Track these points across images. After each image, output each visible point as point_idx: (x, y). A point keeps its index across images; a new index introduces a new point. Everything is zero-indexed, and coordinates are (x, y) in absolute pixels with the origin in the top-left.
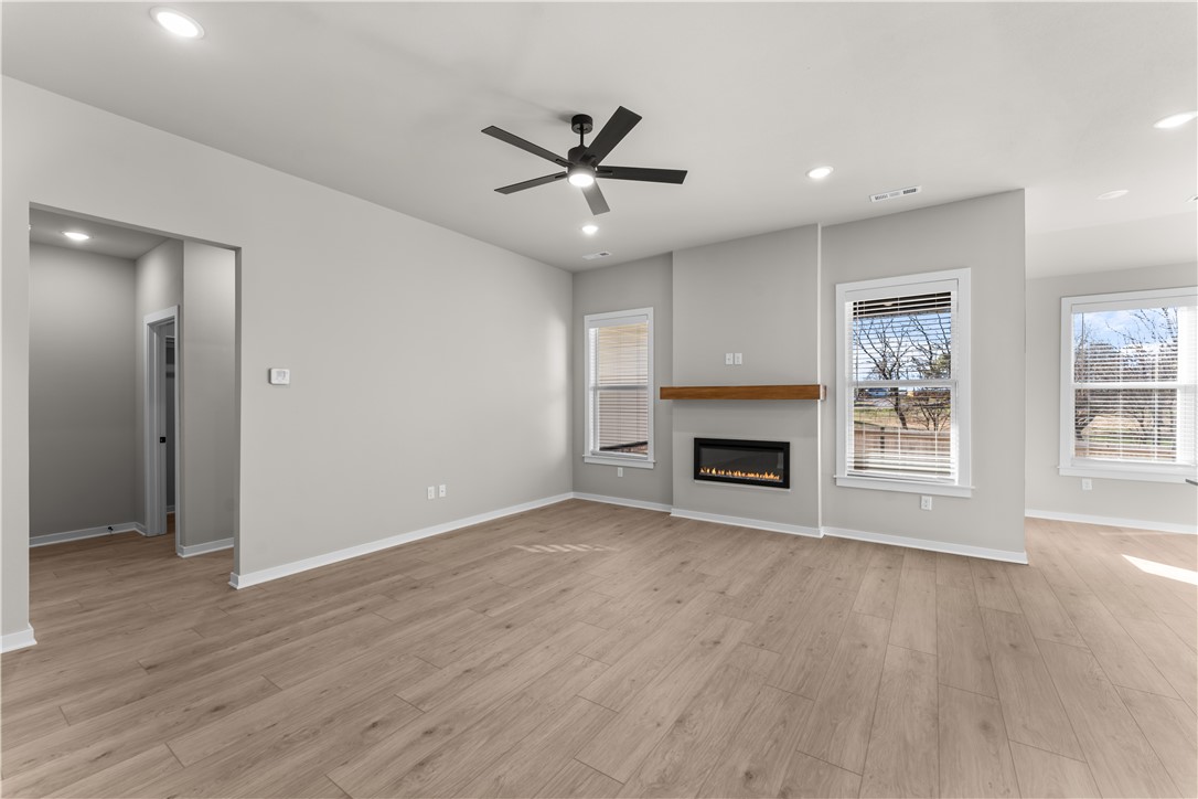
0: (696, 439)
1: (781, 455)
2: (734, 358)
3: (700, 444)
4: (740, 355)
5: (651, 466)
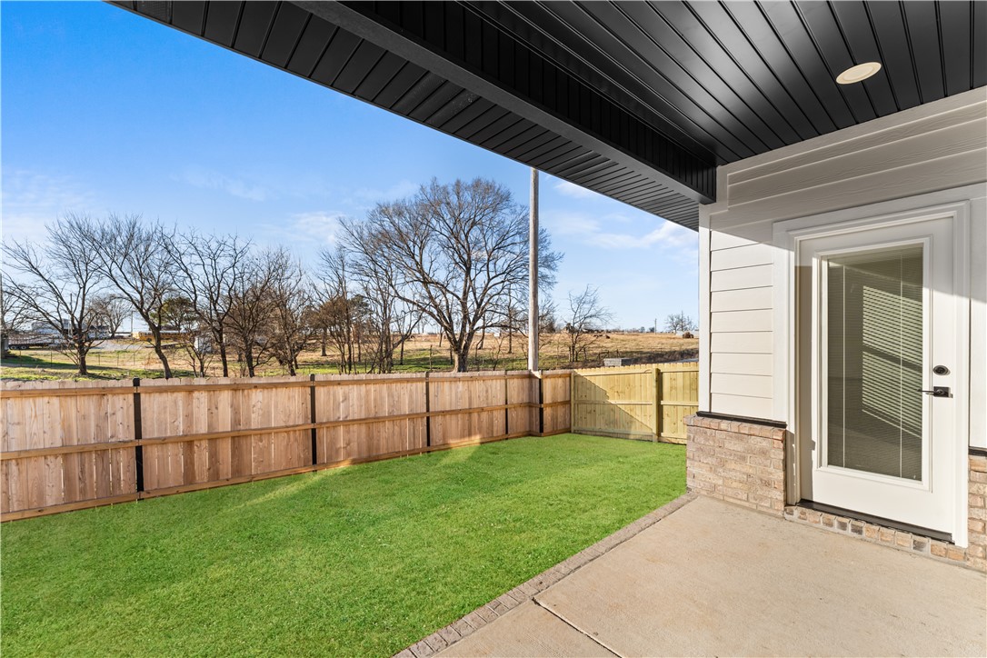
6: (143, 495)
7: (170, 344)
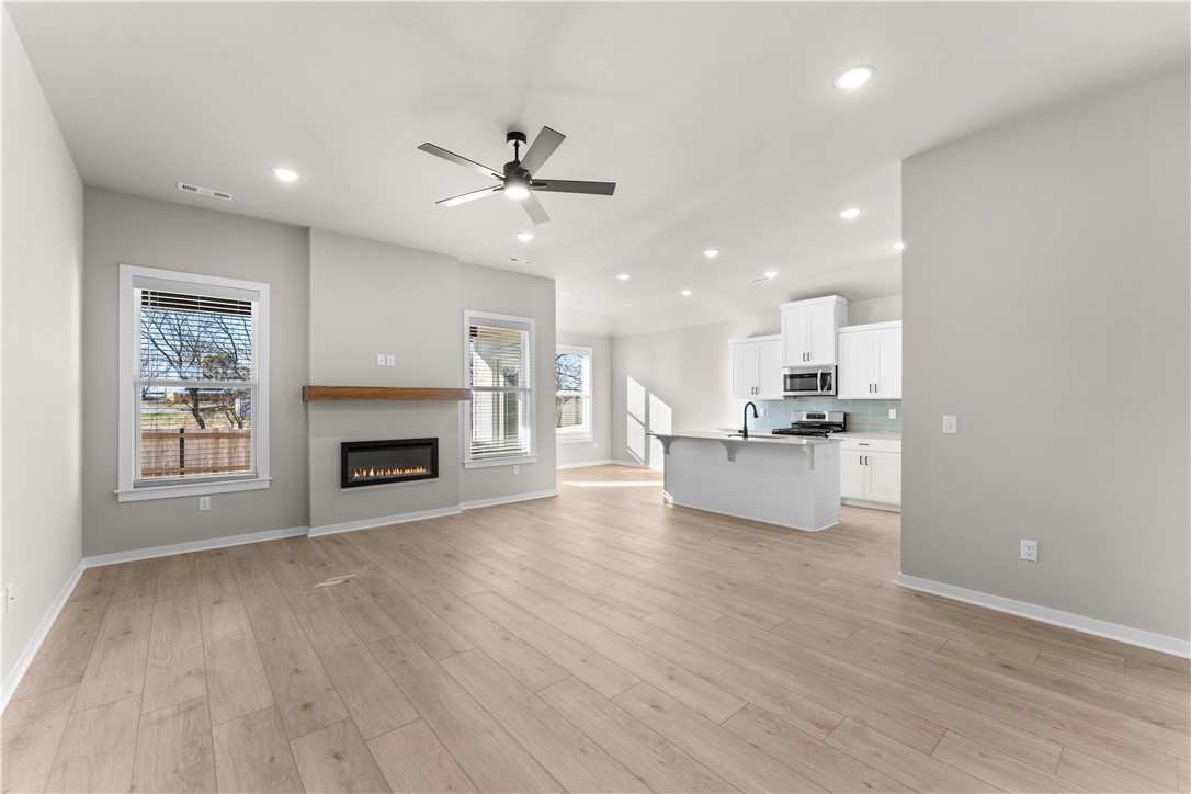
0: (343, 444)
1: (428, 450)
2: (386, 360)
3: (348, 448)
4: (393, 357)
5: (267, 485)
6: (183, 470)
7: (208, 406)
